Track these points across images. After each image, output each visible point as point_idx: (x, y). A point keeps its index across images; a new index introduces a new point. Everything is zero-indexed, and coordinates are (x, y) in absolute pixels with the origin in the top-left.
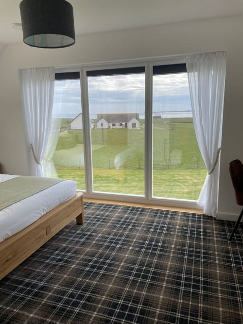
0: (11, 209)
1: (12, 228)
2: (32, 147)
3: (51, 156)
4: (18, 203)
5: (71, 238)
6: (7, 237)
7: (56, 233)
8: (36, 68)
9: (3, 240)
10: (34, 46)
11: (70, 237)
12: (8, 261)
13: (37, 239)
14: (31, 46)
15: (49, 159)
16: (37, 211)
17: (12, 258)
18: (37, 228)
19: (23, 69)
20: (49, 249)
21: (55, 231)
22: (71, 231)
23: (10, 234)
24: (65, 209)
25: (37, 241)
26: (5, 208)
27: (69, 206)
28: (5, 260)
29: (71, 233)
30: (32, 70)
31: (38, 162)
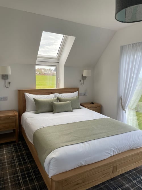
0: (89, 144)
1: (85, 159)
2: (121, 98)
3: (134, 106)
4: (96, 140)
5: (135, 182)
6: (81, 165)
7: (122, 173)
8: (133, 44)
9: (78, 166)
10: (125, 22)
11: (135, 179)
12: (77, 184)
13: (104, 175)
14: (122, 22)
15: (132, 108)
16: (108, 152)
17: (81, 183)
18: (105, 165)
19: (123, 46)
20: (114, 182)
21: (121, 171)
22: (137, 174)
23: (84, 164)
24: (133, 156)
25: (104, 176)
26: (86, 142)
27: (138, 154)
28: (76, 183)
29: (136, 175)
30: (130, 45)
31: (123, 109)
